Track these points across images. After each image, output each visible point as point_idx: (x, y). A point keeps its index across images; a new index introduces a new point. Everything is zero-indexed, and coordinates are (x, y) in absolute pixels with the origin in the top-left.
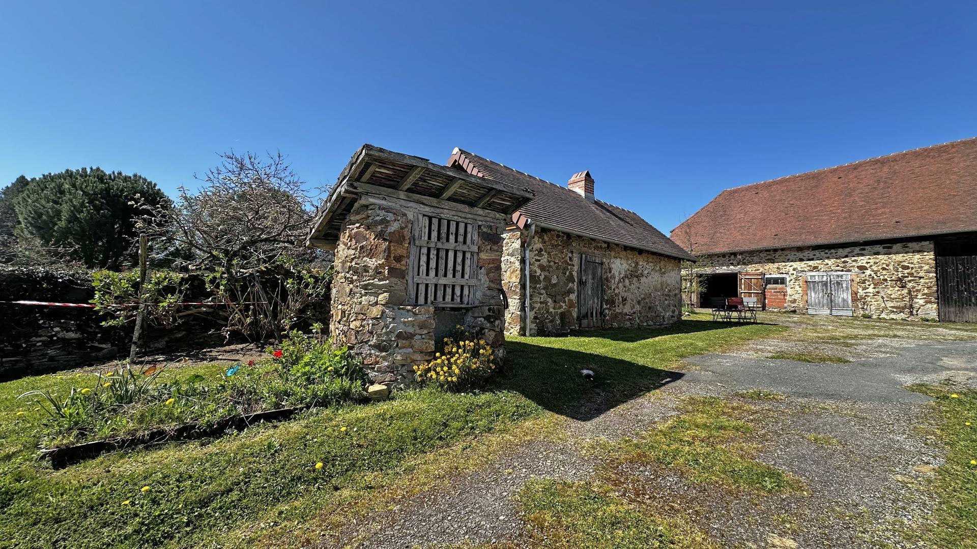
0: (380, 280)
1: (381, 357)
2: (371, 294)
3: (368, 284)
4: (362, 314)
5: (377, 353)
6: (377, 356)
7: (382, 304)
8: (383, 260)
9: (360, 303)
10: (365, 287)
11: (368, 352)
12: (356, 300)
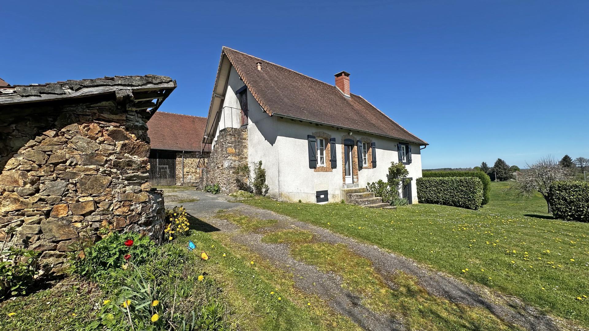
0: (143, 173)
1: (147, 230)
2: (134, 184)
3: (131, 177)
4: (129, 201)
5: (145, 228)
6: (145, 231)
7: (146, 191)
8: (146, 158)
9: (124, 192)
10: (128, 179)
11: (138, 230)
12: (119, 191)
